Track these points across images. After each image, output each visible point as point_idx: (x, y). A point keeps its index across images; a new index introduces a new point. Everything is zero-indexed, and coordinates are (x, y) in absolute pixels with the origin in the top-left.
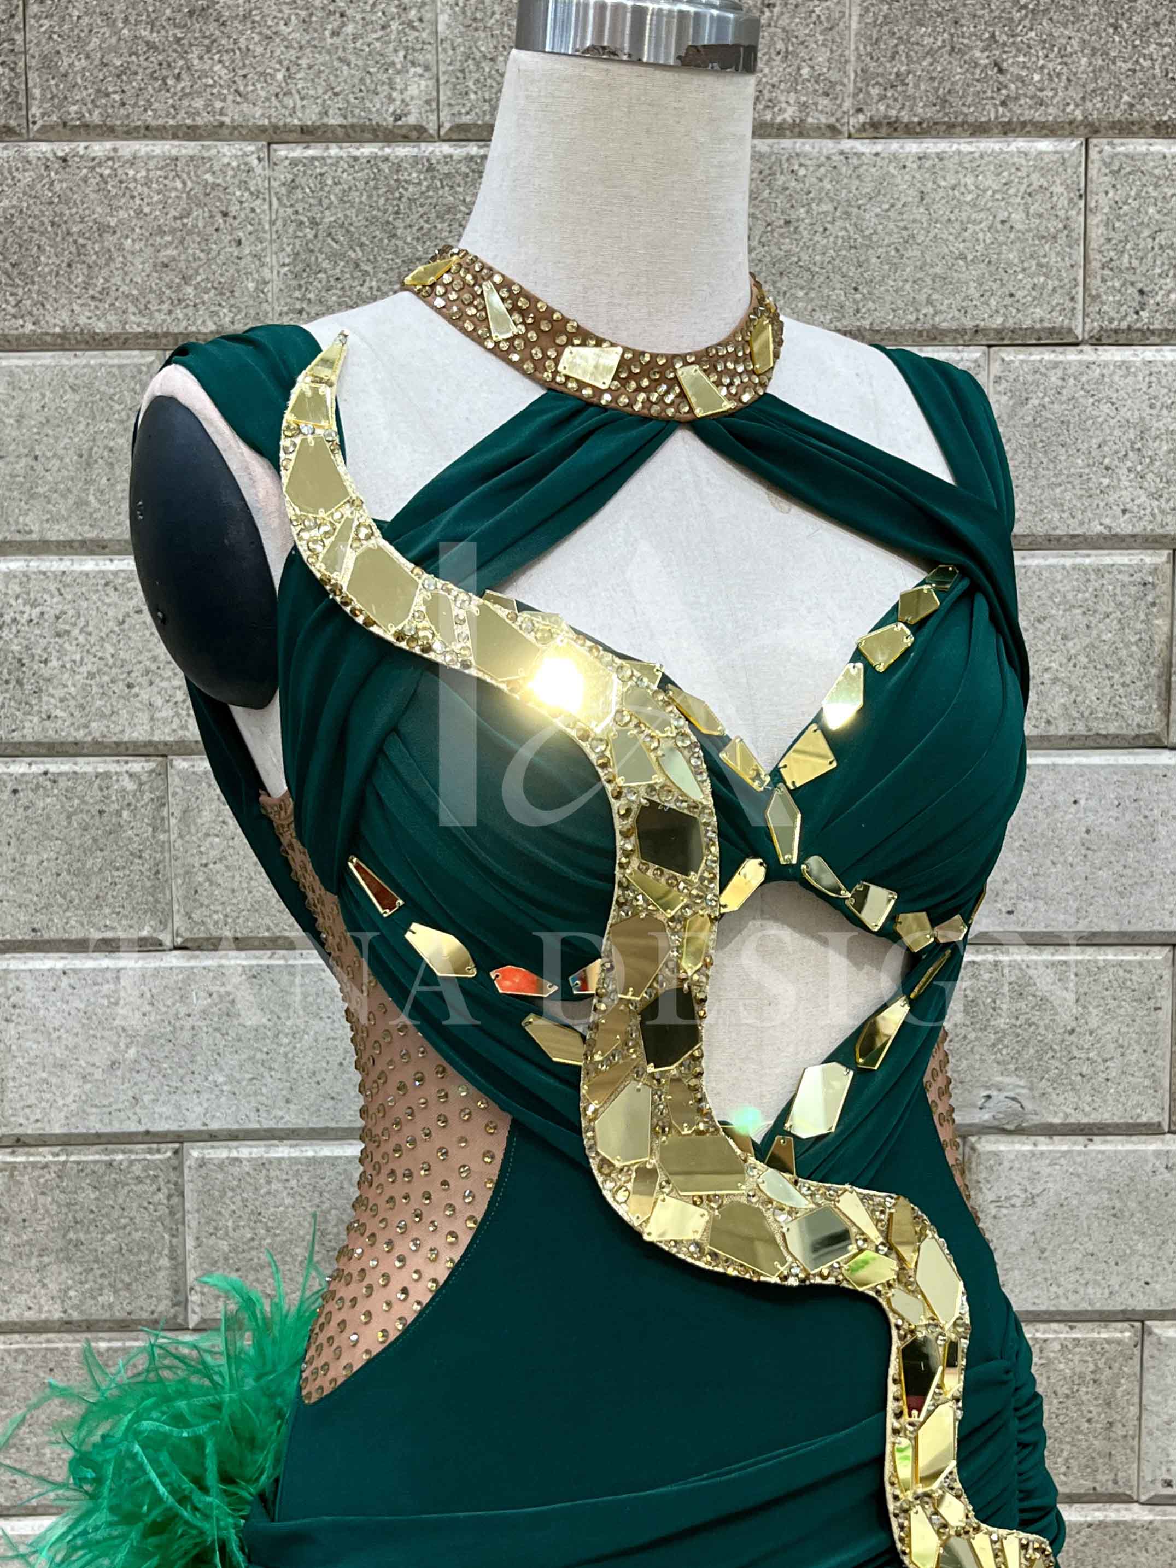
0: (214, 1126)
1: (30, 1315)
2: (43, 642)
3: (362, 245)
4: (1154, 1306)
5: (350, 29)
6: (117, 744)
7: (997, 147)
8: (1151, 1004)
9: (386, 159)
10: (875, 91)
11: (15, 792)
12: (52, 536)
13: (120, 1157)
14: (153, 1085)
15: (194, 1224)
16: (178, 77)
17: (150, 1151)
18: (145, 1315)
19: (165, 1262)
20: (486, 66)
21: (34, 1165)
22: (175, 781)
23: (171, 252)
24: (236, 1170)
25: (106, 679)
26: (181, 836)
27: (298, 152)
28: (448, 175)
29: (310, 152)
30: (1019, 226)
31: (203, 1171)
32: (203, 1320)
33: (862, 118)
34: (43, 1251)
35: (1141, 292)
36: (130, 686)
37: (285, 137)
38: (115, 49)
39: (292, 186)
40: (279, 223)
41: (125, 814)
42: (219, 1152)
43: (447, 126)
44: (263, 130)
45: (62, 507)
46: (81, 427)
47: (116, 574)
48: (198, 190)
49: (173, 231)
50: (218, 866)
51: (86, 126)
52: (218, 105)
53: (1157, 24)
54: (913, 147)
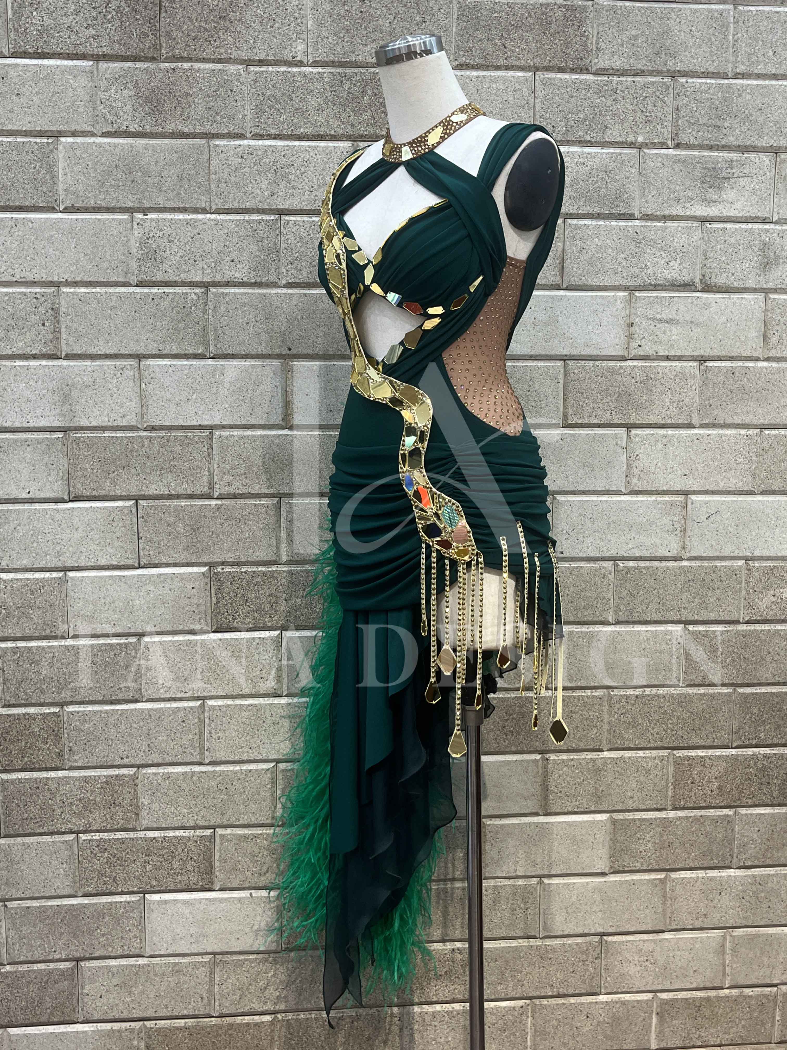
0: (225, 423)
1: (156, 492)
2: (164, 244)
3: (280, 103)
4: (557, 489)
5: (277, 25)
6: (190, 282)
7: (504, 74)
8: (556, 381)
9: (289, 72)
10: (462, 53)
11: (153, 299)
12: (168, 205)
13: (190, 434)
14: (202, 408)
15: (217, 459)
16: (215, 41)
17: (201, 432)
18: (199, 492)
19: (206, 473)
20: (325, 40)
21: (159, 437)
22: (211, 296)
23: (212, 104)
24: (232, 439)
25: (187, 258)
26: (213, 316)
27: (257, 69)
28: (311, 79)
29: (262, 69)
30: (511, 102)
31: (221, 440)
32: (220, 494)
33: (457, 63)
34: (162, 469)
35: (553, 127)
36: (195, 261)
37: (253, 63)
38: (192, 30)
39: (256, 81)
40: (251, 94)
41: (193, 308)
42: (226, 433)
43: (311, 61)
44: (245, 61)
45: (171, 195)
46: (179, 166)
47: (191, 220)
48: (222, 82)
49: (213, 96)
50: (227, 328)
51: (182, 57)
52: (229, 51)
53: (558, 32)
54: (474, 73)
